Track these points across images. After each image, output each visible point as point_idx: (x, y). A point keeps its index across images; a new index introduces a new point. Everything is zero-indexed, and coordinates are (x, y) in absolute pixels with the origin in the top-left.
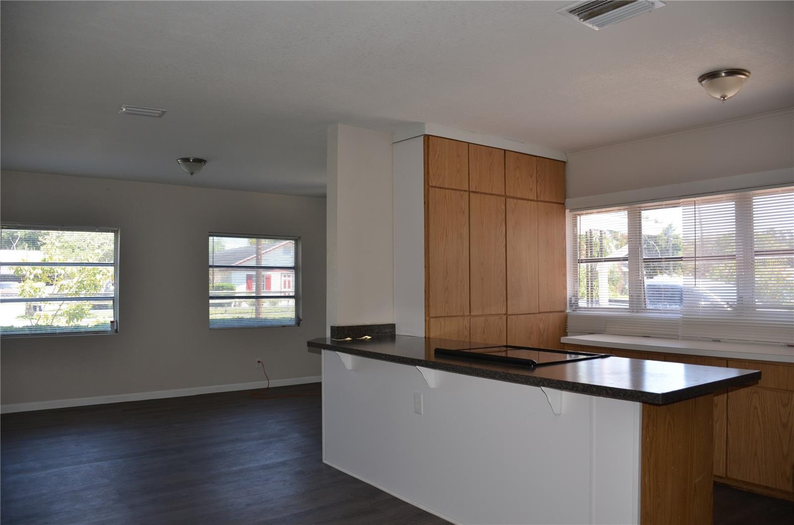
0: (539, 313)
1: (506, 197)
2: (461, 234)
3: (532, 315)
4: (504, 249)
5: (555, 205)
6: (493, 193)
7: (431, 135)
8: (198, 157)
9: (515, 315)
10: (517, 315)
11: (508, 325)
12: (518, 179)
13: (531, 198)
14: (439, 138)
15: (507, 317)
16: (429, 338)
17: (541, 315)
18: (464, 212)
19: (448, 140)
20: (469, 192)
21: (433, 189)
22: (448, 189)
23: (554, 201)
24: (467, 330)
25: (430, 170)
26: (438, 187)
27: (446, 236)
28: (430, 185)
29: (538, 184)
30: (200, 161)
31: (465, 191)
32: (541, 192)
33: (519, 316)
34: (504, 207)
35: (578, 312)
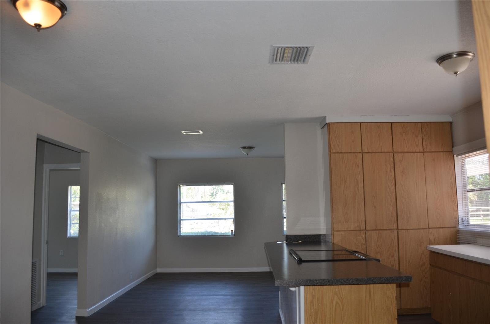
0: (429, 228)
1: (394, 153)
2: (356, 179)
3: (422, 230)
4: (394, 187)
5: (442, 153)
6: (382, 151)
7: (330, 123)
8: (250, 146)
9: (405, 230)
10: (407, 229)
11: (399, 236)
12: (404, 139)
13: (418, 151)
14: (337, 124)
15: (398, 232)
16: (334, 243)
17: (431, 230)
18: (358, 166)
19: (344, 124)
20: (362, 153)
21: (334, 154)
22: (345, 153)
23: (441, 150)
24: (363, 239)
25: (331, 143)
26: (337, 153)
27: (345, 181)
28: (332, 152)
29: (424, 141)
30: (251, 148)
31: (360, 153)
32: (427, 146)
33: (409, 231)
34: (392, 159)
35: (470, 228)
